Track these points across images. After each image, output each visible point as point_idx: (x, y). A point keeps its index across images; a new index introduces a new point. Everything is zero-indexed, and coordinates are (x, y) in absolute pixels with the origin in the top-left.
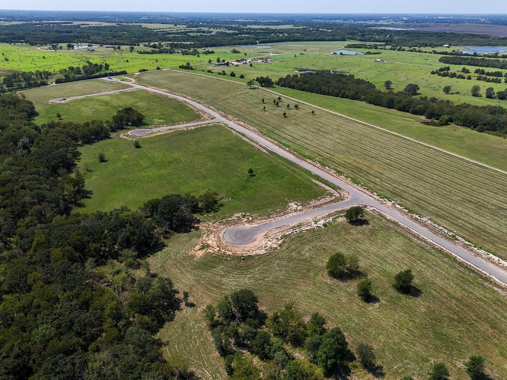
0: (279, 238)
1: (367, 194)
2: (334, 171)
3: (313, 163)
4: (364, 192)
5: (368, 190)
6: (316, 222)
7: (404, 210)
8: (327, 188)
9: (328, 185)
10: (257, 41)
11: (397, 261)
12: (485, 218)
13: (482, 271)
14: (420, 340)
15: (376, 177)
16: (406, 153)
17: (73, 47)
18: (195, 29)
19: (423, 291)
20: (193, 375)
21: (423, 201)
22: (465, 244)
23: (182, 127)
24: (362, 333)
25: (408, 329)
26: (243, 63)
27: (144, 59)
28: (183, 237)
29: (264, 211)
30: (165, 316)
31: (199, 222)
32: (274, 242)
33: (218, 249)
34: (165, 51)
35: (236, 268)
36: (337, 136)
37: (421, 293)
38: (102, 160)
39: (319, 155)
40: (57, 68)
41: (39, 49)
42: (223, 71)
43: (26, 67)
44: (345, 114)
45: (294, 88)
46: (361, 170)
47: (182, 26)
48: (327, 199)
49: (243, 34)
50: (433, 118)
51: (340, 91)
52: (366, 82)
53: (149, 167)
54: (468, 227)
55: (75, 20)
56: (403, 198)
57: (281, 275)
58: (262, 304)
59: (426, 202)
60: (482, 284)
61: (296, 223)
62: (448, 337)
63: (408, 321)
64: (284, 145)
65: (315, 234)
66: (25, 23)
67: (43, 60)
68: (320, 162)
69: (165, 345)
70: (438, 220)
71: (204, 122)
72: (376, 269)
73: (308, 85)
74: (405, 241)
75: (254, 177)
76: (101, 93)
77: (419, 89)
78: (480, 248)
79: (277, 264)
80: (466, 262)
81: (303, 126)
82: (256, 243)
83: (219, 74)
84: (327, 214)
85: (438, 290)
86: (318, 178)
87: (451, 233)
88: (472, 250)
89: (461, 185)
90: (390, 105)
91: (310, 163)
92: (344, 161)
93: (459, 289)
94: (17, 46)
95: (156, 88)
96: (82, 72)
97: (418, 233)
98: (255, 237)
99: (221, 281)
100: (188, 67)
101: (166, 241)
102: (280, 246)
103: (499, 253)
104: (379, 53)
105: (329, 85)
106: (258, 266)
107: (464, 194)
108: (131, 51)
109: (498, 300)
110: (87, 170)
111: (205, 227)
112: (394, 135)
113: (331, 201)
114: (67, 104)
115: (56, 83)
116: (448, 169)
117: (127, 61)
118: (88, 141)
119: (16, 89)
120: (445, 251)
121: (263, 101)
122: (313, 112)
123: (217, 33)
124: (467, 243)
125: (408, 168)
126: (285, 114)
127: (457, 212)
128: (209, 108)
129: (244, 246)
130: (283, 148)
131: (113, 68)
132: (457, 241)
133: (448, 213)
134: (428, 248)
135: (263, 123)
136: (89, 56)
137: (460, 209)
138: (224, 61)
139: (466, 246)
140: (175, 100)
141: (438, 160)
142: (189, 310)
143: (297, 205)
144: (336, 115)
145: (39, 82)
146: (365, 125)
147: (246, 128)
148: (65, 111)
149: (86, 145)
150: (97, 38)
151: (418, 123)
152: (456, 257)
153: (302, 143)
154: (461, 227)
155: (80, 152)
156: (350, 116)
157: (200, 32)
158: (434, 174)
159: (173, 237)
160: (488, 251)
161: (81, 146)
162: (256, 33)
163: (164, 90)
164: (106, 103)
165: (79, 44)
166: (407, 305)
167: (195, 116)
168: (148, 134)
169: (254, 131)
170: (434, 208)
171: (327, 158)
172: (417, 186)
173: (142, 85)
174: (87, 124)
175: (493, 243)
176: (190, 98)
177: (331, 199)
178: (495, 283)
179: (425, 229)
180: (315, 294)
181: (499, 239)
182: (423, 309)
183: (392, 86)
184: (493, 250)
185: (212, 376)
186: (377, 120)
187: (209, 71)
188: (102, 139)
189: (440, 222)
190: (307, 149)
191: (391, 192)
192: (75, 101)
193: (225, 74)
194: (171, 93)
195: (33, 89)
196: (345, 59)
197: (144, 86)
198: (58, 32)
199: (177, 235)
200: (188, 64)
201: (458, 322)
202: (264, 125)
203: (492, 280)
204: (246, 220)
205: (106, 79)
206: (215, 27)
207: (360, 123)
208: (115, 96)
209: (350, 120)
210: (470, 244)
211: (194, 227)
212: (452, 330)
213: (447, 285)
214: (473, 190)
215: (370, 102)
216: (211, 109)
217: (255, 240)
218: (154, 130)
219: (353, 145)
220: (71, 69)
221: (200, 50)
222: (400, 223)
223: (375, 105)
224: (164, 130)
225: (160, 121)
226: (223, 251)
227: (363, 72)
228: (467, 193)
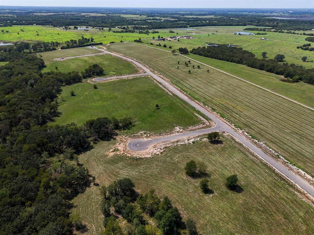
0: (162, 148)
1: (228, 124)
2: (211, 109)
3: (199, 103)
4: (226, 123)
5: (229, 122)
6: (188, 140)
7: (249, 136)
8: (203, 119)
9: (204, 117)
10: (188, 26)
11: (234, 169)
12: (304, 145)
13: (290, 180)
14: (232, 221)
15: (237, 114)
16: (262, 99)
17: (77, 28)
18: (152, 18)
19: (245, 190)
20: (85, 227)
21: (264, 131)
22: (284, 161)
23: (125, 77)
24: (196, 212)
25: (227, 213)
26: (174, 39)
27: (115, 36)
28: (105, 143)
29: (158, 131)
30: (80, 190)
31: (117, 135)
32: (158, 151)
33: (123, 152)
34: (129, 31)
35: (130, 165)
36: (220, 86)
37: (243, 191)
38: (73, 95)
39: (205, 98)
40: (64, 40)
41: (58, 29)
42: (159, 44)
43: (47, 39)
44: (229, 73)
45: (201, 55)
46: (228, 109)
47: (144, 16)
48: (200, 126)
49: (180, 21)
50: (288, 77)
51: (230, 58)
52: (250, 52)
53: (98, 100)
54: (290, 151)
55: (83, 12)
56: (251, 128)
57: (156, 171)
58: (138, 188)
59: (266, 132)
60: (287, 189)
61: (175, 140)
62: (252, 221)
63: (229, 208)
64: (184, 90)
65: (186, 147)
66: (55, 14)
67: (58, 35)
68: (203, 102)
69: (75, 207)
70: (270, 145)
71: (139, 75)
72: (218, 172)
73: (210, 54)
74: (243, 157)
75: (159, 110)
76: (85, 56)
77: (284, 58)
78: (294, 165)
79: (156, 164)
80: (281, 173)
81: (200, 79)
82: (147, 150)
83: (157, 45)
84: (197, 135)
85: (255, 190)
86: (199, 112)
87: (277, 153)
88: (288, 166)
89: (294, 122)
90: (261, 68)
91: (197, 103)
92: (219, 103)
93: (270, 190)
94: (46, 27)
95: (117, 53)
96: (78, 43)
97: (254, 152)
98: (148, 146)
99: (119, 172)
100: (139, 41)
101: (94, 145)
102: (161, 153)
103: (306, 169)
104: (266, 34)
105: (224, 54)
106: (143, 164)
107: (294, 128)
108: (109, 31)
109: (295, 200)
110: (63, 101)
111: (120, 138)
112: (258, 87)
113: (203, 128)
114: (63, 61)
115: (61, 49)
116: (288, 111)
117: (105, 37)
118: (69, 83)
119: (38, 52)
120: (269, 165)
121: (179, 62)
122: (208, 71)
123: (165, 20)
124: (286, 161)
125: (261, 110)
126: (190, 71)
127: (286, 140)
128: (145, 66)
129: (139, 151)
130: (182, 93)
131: (96, 41)
132: (279, 159)
133: (279, 140)
134: (258, 162)
135: (175, 77)
136: (84, 34)
137: (288, 138)
138: (162, 38)
139: (284, 163)
140: (126, 61)
141: (283, 105)
142: (95, 187)
143: (180, 128)
144: (223, 73)
145: (51, 48)
146: (240, 80)
147: (163, 79)
148: (62, 65)
149: (67, 86)
150: (92, 23)
151: (278, 80)
152: (275, 169)
153: (196, 90)
154: (285, 150)
155: (62, 89)
156: (232, 74)
157: (154, 20)
158: (277, 114)
159: (99, 143)
160: (299, 167)
161: (64, 86)
162: (189, 20)
163: (122, 55)
164: (86, 61)
165: (81, 26)
166: (231, 198)
167: (135, 70)
168: (104, 81)
169: (168, 81)
170: (270, 136)
171: (209, 100)
172: (263, 121)
173: (109, 51)
174: (70, 73)
175: (304, 163)
176: (135, 60)
177: (204, 126)
178: (297, 189)
179: (260, 150)
180: (174, 185)
181: (310, 160)
182: (241, 201)
183: (267, 55)
184: (303, 167)
185: (96, 229)
186: (249, 77)
187: (151, 44)
188: (77, 82)
189: (271, 146)
190: (197, 94)
191: (244, 124)
192: (68, 60)
193: (160, 46)
194: (125, 57)
195: (47, 52)
196: (241, 38)
197: (111, 52)
198: (72, 19)
199: (102, 142)
200: (140, 39)
201: (262, 212)
202: (175, 78)
203: (296, 187)
204: (145, 136)
205: (90, 47)
206: (164, 17)
207: (237, 79)
208: (92, 57)
209: (231, 76)
210: (288, 162)
211: (113, 138)
212: (256, 217)
213: (262, 188)
214: (302, 126)
215: (249, 66)
216: (146, 67)
217: (148, 148)
218: (108, 78)
219: (228, 92)
220: (72, 41)
221: (150, 31)
222: (244, 144)
223: (252, 67)
224: (114, 78)
225: (114, 73)
226: (126, 154)
227: (250, 46)
228: (296, 128)
